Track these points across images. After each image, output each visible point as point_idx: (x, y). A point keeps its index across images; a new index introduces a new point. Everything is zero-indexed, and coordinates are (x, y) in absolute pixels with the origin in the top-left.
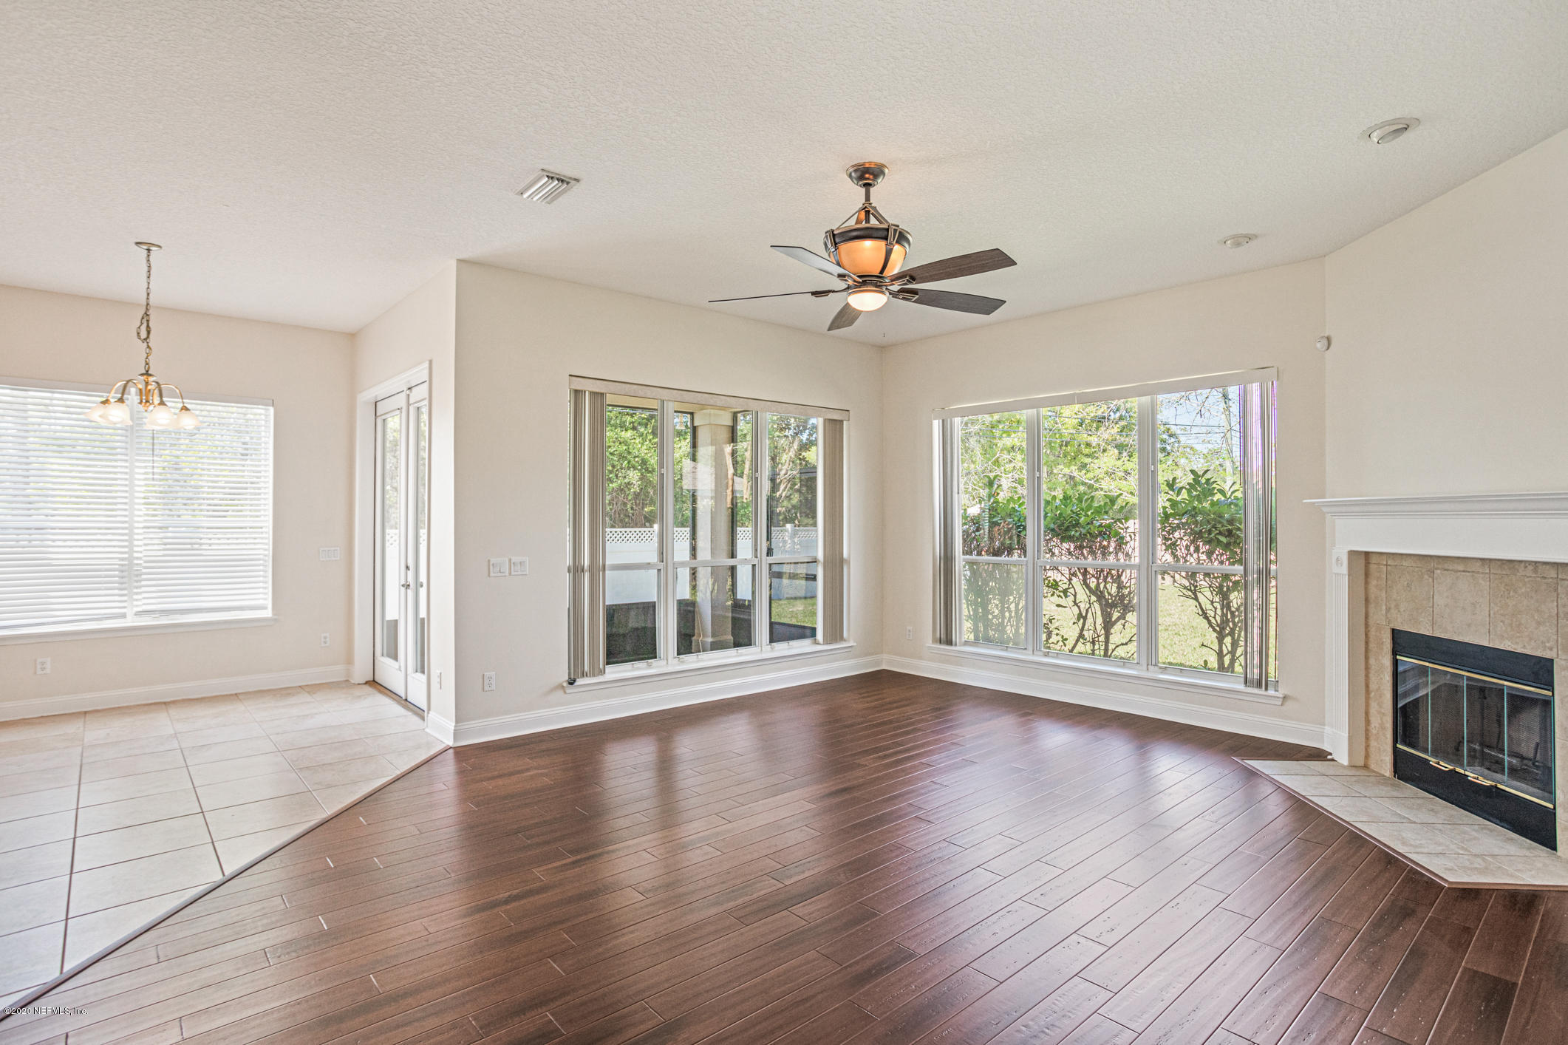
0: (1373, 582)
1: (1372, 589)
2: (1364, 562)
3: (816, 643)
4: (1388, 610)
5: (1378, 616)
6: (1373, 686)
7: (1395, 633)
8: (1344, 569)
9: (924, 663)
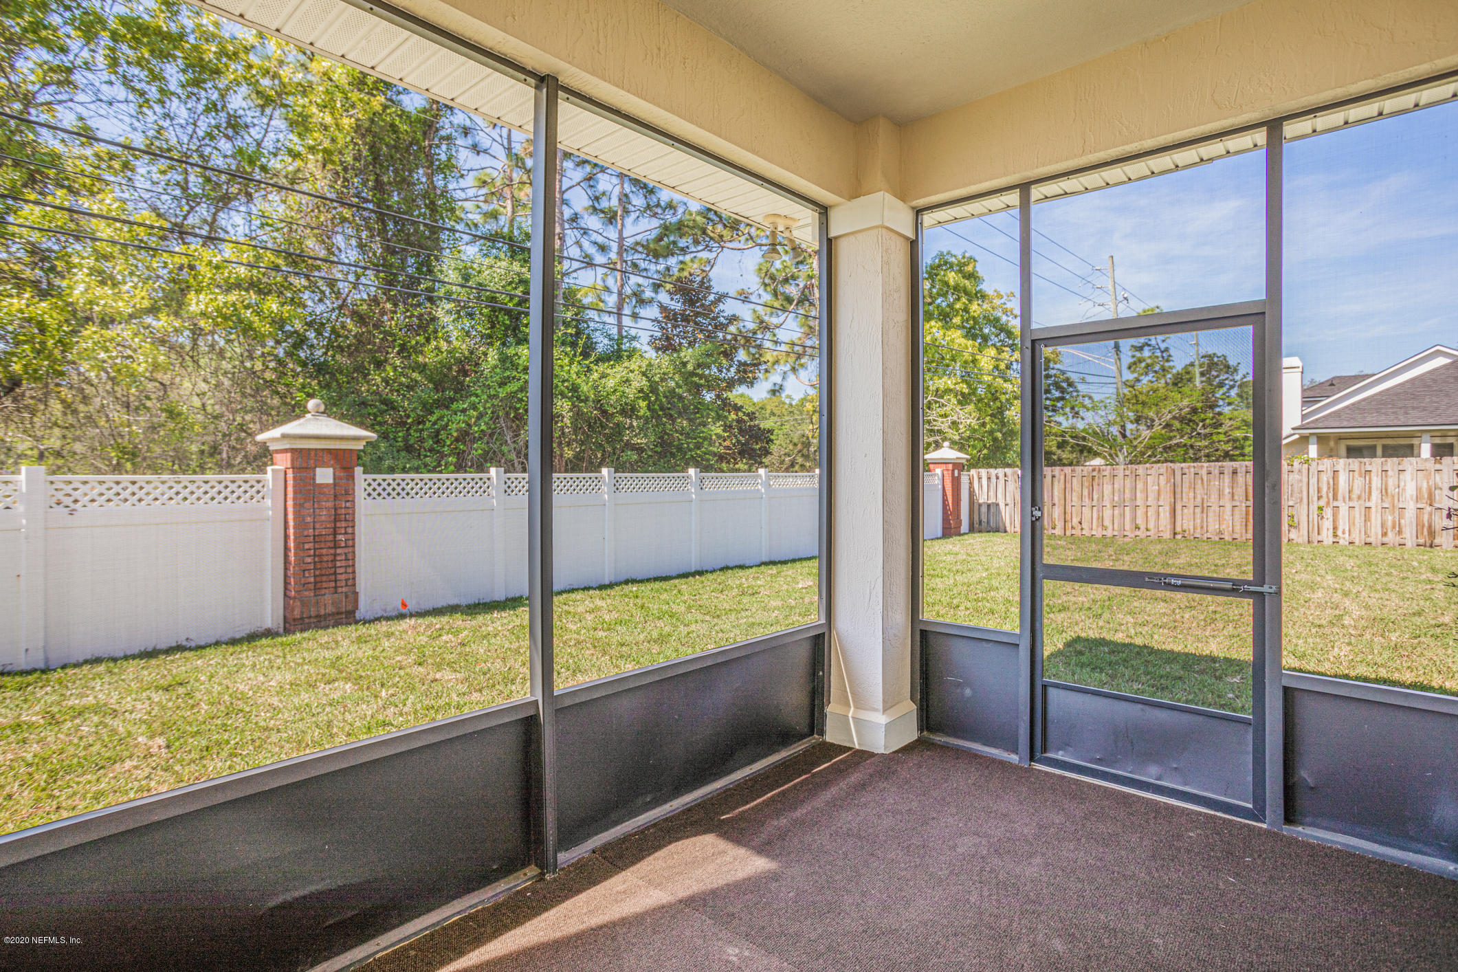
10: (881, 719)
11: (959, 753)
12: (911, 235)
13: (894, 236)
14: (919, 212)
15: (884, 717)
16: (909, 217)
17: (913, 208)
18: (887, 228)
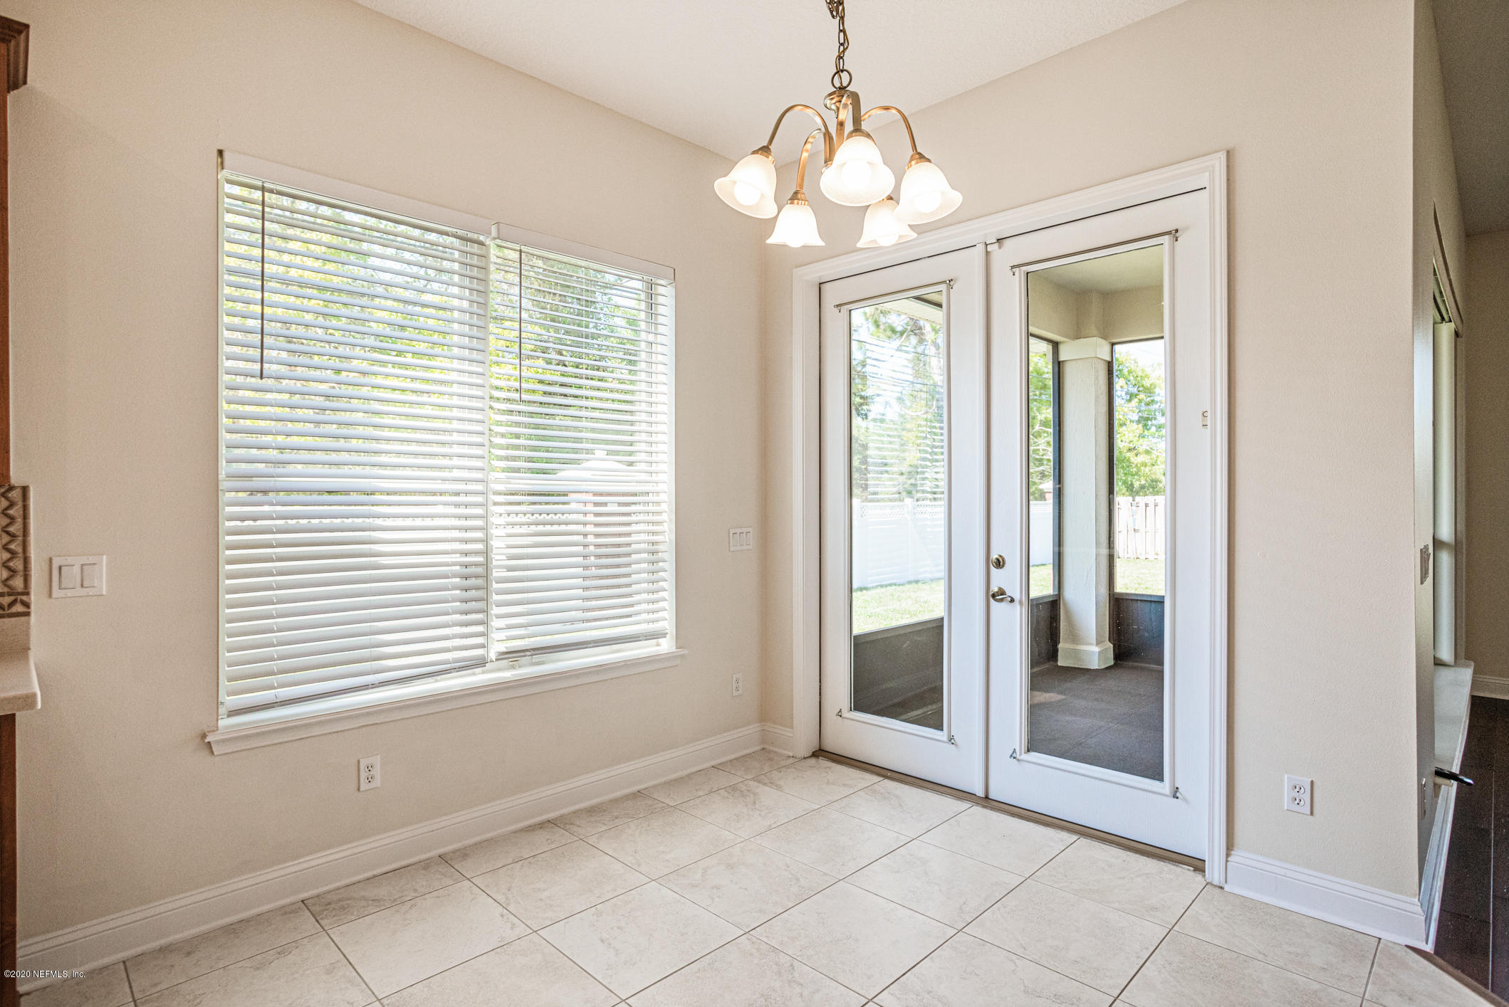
10: (1096, 649)
11: (1142, 669)
12: (1109, 359)
13: (1099, 361)
14: (1113, 344)
15: (1097, 648)
16: (1107, 348)
17: (1110, 343)
18: (1098, 358)
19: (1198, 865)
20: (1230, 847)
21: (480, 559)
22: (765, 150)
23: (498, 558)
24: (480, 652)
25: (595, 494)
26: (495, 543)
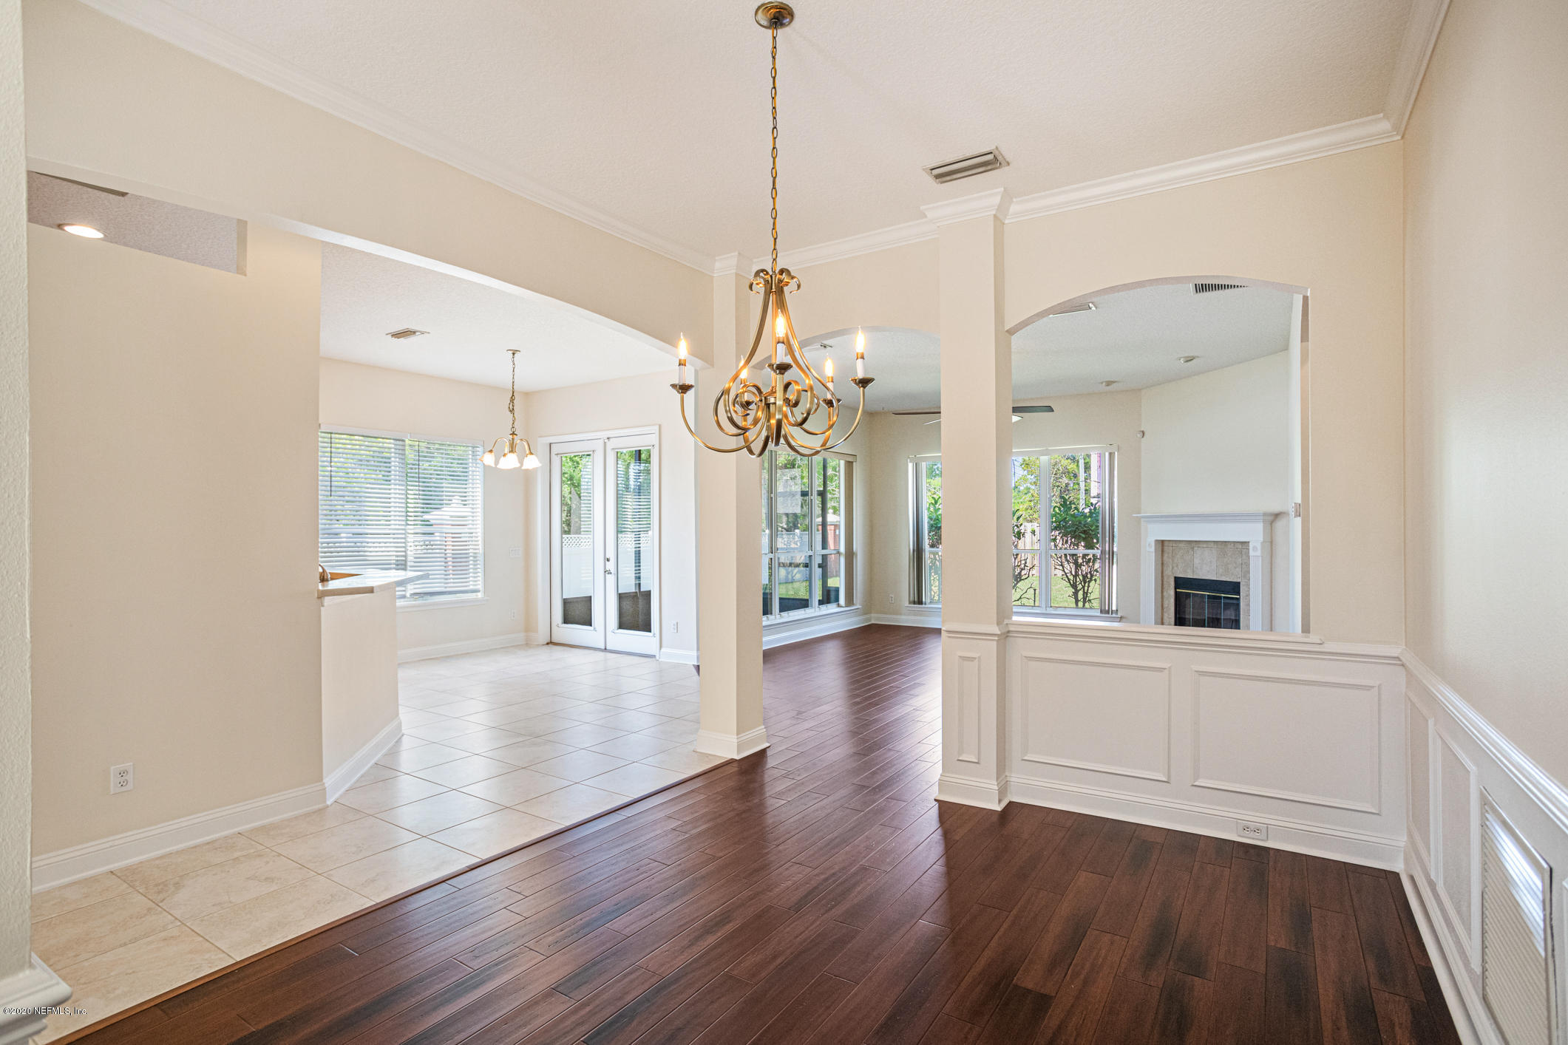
0: (1166, 555)
1: (1165, 558)
2: (1162, 544)
3: (839, 606)
4: (1173, 568)
5: (1168, 572)
6: (1165, 605)
7: (1177, 579)
8: (1153, 549)
9: (903, 617)
19: (655, 656)
20: (661, 647)
21: (404, 559)
22: (491, 451)
23: (410, 558)
24: (404, 593)
25: (452, 533)
26: (409, 553)
